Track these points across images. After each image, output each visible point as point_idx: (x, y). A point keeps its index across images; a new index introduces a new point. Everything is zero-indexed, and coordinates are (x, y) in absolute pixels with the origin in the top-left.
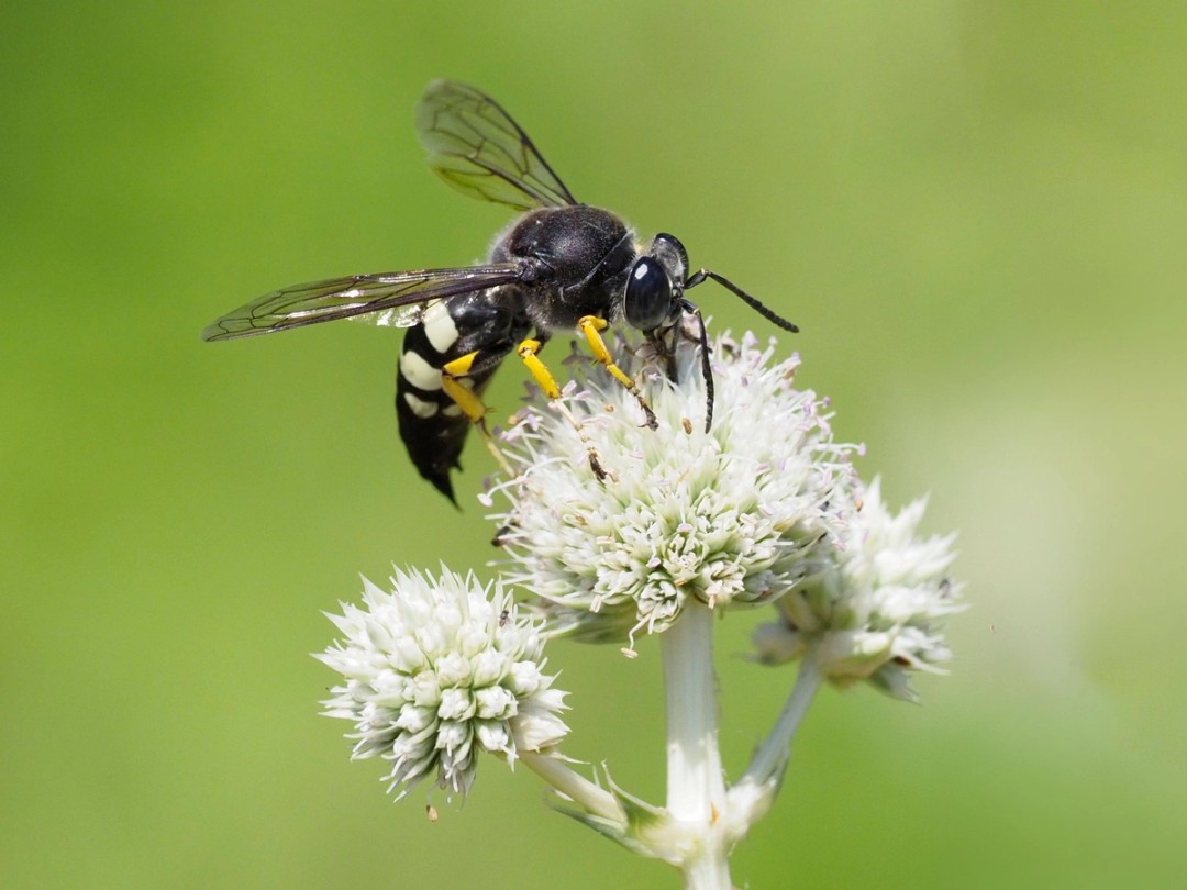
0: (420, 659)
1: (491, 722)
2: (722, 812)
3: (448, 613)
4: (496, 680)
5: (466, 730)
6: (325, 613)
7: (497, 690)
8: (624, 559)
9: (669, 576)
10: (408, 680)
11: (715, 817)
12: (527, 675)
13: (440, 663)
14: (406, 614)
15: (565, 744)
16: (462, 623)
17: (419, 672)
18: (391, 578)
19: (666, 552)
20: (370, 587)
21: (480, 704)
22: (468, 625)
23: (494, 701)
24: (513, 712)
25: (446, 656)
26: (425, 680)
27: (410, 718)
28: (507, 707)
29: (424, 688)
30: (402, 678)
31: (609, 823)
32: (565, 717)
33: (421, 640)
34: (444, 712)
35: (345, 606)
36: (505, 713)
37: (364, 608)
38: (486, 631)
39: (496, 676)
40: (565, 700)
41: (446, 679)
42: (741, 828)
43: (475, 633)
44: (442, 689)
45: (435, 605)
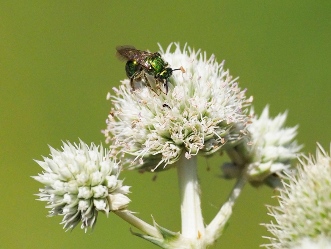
0: (69, 175)
1: (99, 199)
2: (203, 234)
3: (81, 158)
4: (99, 183)
5: (89, 203)
6: (34, 160)
7: (100, 187)
8: (155, 136)
9: (174, 142)
10: (66, 184)
11: (199, 236)
12: (112, 181)
13: (78, 176)
14: (65, 159)
15: (130, 206)
16: (87, 162)
17: (69, 180)
18: (62, 147)
19: (171, 132)
20: (52, 150)
21: (94, 192)
22: (89, 162)
23: (99, 191)
24: (107, 194)
25: (80, 174)
26: (72, 183)
27: (67, 198)
28: (104, 193)
29: (72, 186)
30: (62, 183)
31: (156, 239)
32: (129, 196)
33: (70, 168)
34: (80, 195)
35: (44, 158)
36: (103, 195)
37: (51, 158)
38: (96, 164)
39: (99, 181)
40: (130, 190)
41: (80, 183)
42: (211, 240)
43: (91, 166)
44: (79, 187)
45: (76, 155)
